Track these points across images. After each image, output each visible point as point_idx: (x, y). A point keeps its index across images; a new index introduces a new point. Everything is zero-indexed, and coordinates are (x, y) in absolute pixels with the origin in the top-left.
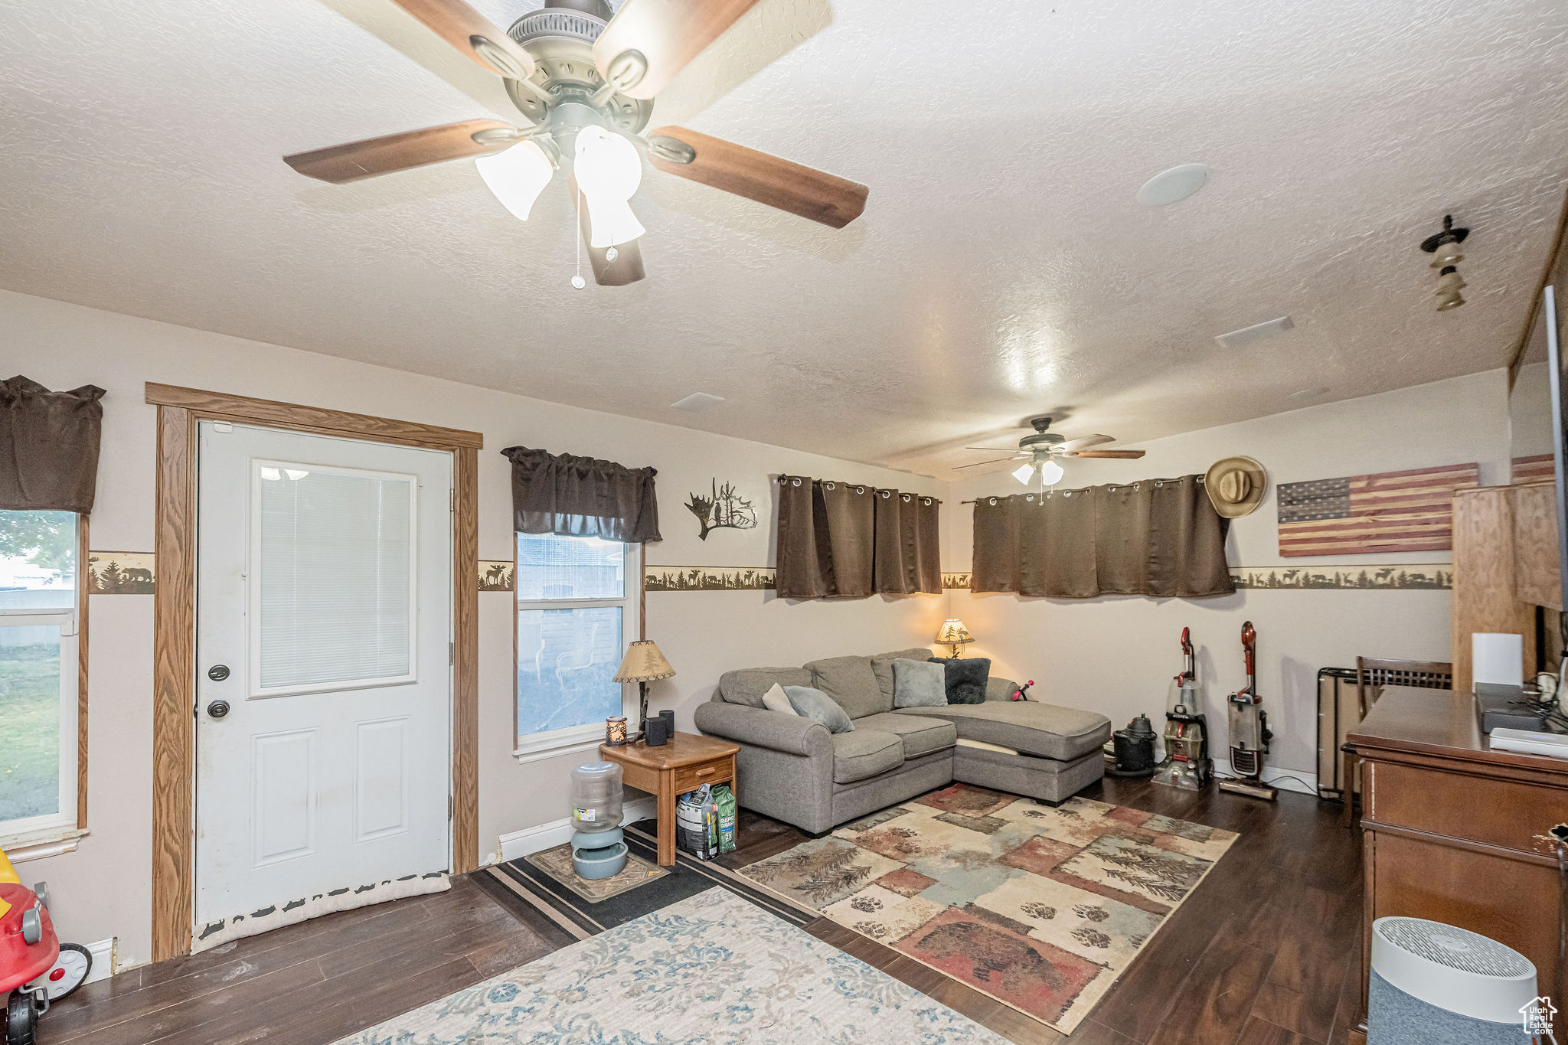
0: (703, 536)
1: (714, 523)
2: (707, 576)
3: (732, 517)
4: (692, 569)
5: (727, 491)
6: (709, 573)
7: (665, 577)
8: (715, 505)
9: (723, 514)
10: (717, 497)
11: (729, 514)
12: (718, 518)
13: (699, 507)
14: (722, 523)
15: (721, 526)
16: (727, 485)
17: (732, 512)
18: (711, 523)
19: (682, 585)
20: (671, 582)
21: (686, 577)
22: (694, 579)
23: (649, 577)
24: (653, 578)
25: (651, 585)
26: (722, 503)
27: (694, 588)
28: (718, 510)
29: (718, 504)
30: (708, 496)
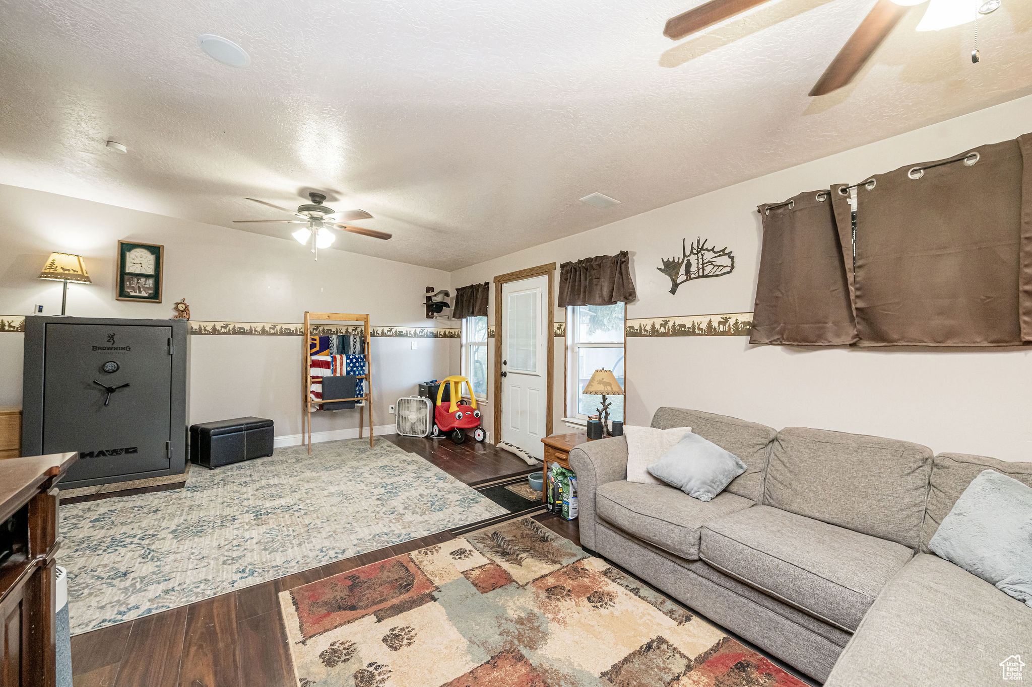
0: (673, 291)
1: (684, 278)
2: (677, 324)
3: (704, 269)
4: (663, 319)
5: (698, 246)
6: (679, 321)
7: (640, 327)
8: (685, 262)
9: (693, 268)
10: (687, 254)
11: (701, 266)
12: (688, 272)
13: (670, 268)
14: (693, 276)
15: (691, 279)
16: (698, 241)
17: (703, 264)
18: (682, 277)
19: (654, 332)
20: (646, 331)
21: (657, 326)
22: (665, 327)
23: (630, 327)
24: (632, 327)
25: (631, 333)
26: (693, 259)
27: (664, 334)
28: (689, 265)
29: (688, 260)
30: (678, 255)
